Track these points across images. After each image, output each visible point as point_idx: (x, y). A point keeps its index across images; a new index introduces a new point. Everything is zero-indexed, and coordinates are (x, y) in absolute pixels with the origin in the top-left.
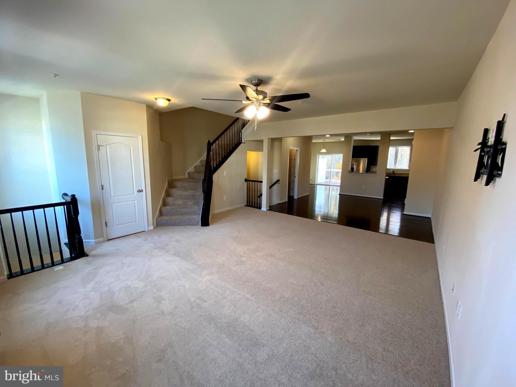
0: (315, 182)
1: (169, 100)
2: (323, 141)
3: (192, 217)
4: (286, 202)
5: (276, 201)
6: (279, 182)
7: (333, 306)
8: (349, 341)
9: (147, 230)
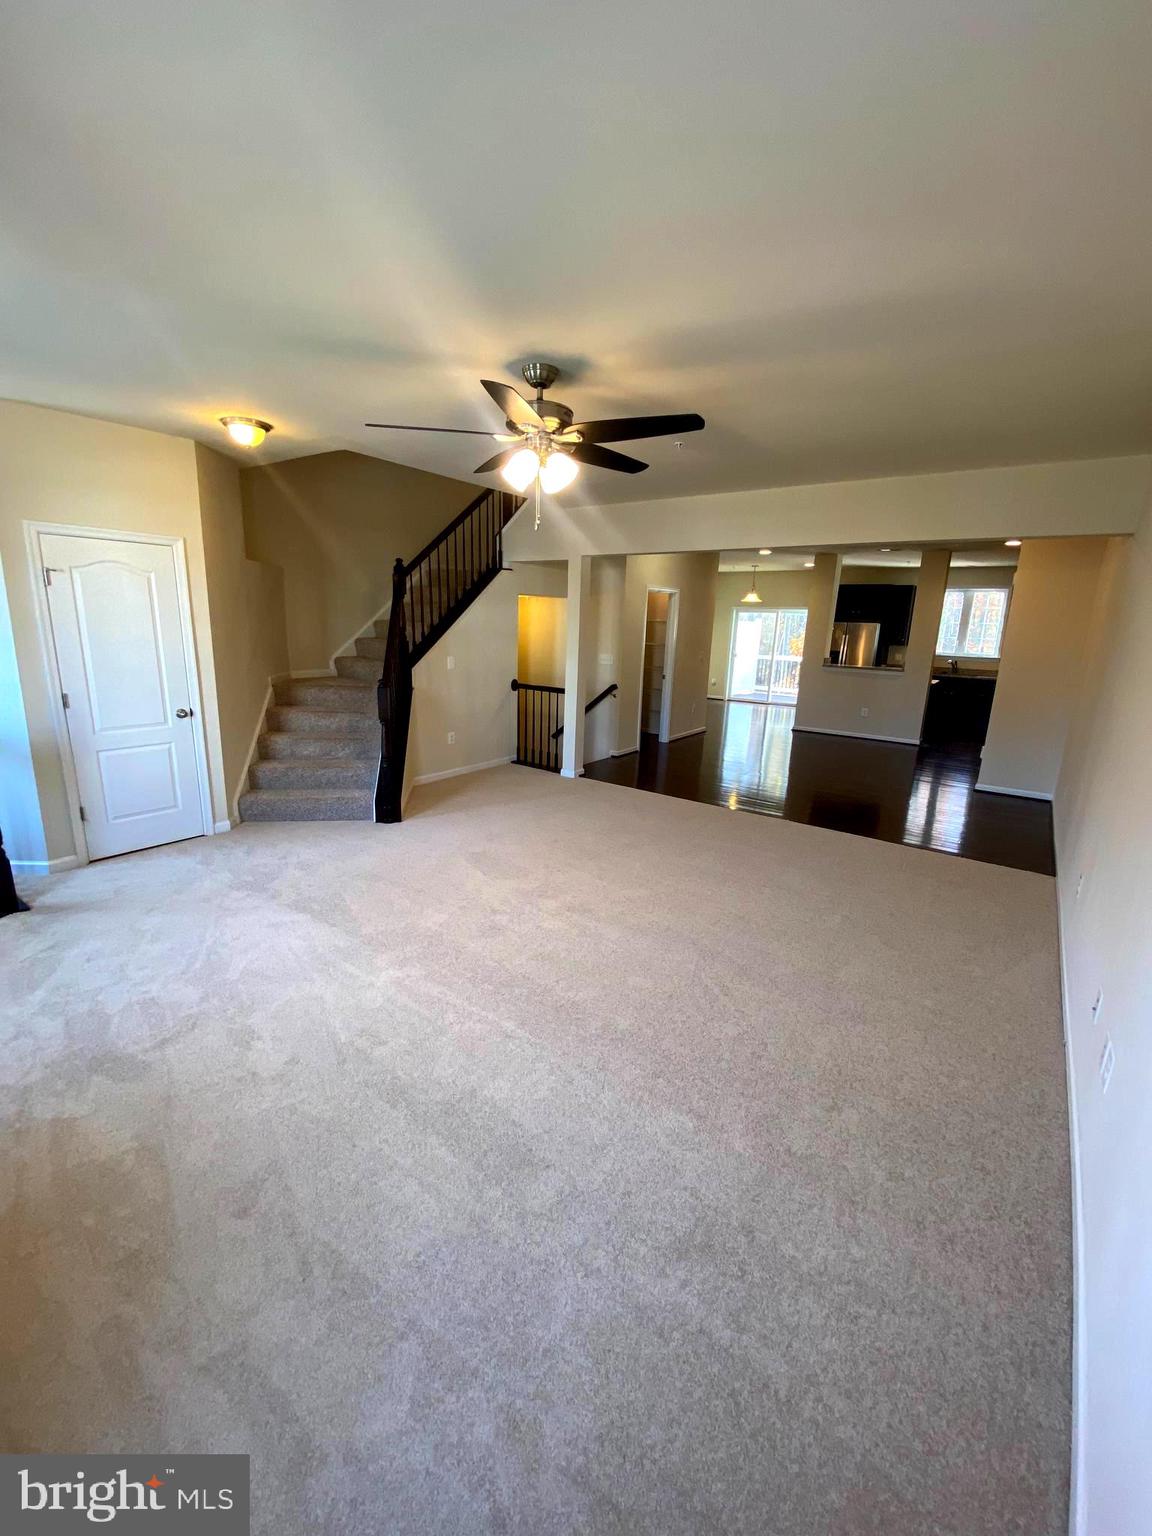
0: (723, 693)
1: (267, 428)
2: (752, 569)
3: (349, 794)
4: (636, 752)
5: (605, 748)
6: (614, 692)
7: (753, 1054)
8: (793, 1150)
9: (210, 833)
